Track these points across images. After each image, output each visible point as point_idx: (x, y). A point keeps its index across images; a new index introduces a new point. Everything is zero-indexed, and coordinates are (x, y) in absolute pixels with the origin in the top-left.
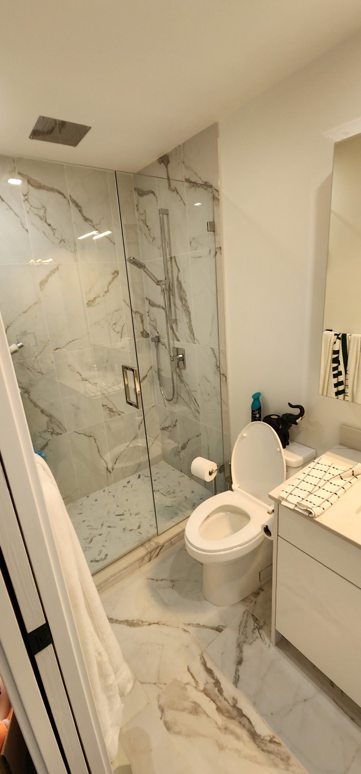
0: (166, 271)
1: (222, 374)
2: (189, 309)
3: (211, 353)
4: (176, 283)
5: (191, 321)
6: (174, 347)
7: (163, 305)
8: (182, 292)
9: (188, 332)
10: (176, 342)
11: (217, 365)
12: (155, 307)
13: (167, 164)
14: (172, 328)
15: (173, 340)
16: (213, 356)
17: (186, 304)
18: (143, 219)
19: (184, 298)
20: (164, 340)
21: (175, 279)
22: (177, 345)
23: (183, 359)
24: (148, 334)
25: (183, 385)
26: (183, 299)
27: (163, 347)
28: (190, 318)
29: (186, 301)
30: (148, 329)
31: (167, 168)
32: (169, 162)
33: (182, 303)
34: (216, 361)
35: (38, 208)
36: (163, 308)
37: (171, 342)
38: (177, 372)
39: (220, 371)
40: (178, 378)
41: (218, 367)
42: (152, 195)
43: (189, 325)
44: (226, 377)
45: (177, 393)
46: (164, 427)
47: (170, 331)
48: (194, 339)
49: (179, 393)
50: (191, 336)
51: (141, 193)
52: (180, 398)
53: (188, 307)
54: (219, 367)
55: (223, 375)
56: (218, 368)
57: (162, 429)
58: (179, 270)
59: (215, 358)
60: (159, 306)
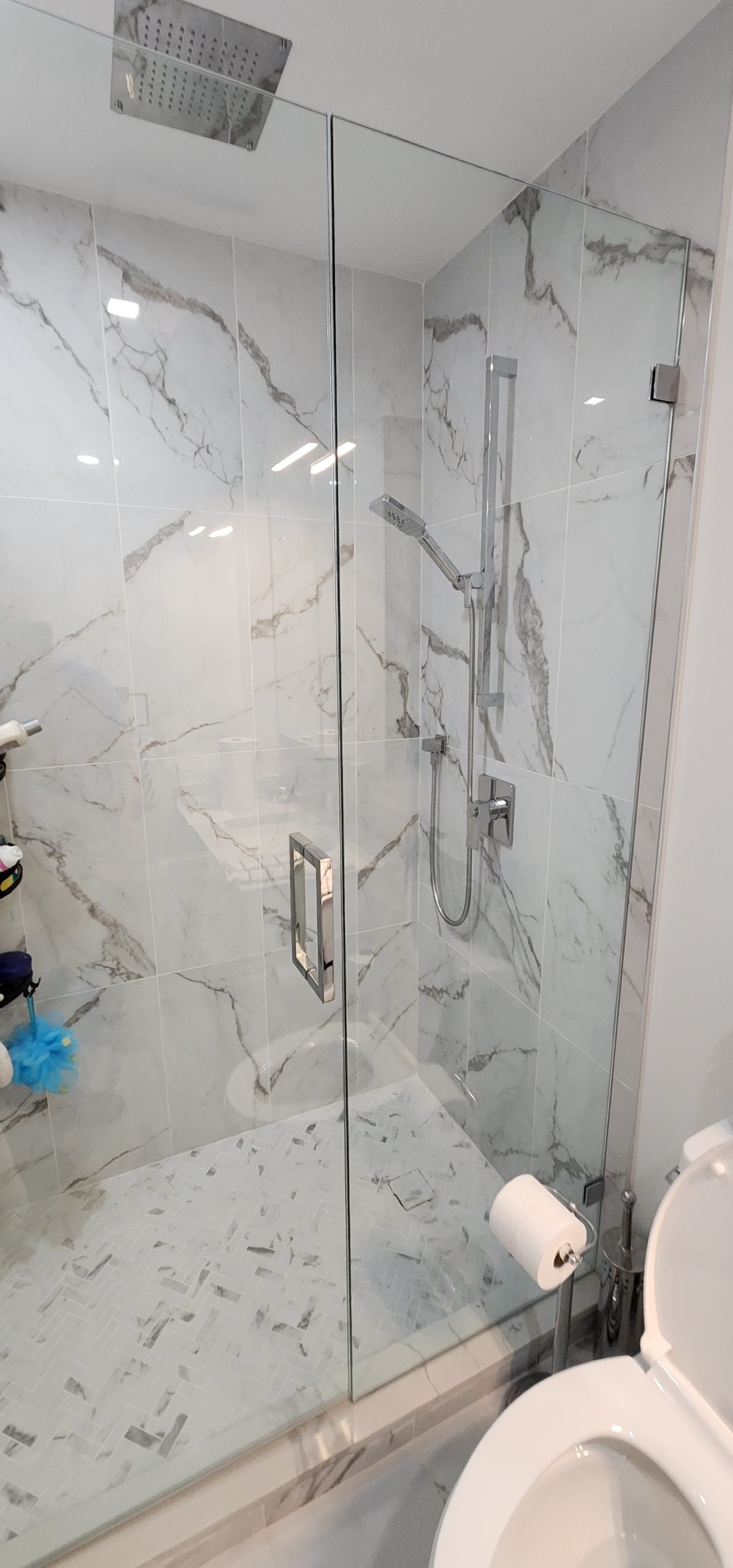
0: (487, 548)
1: (637, 892)
2: (545, 667)
3: (606, 813)
4: (512, 584)
5: (547, 704)
6: (484, 775)
7: (465, 648)
8: (529, 614)
9: (532, 735)
10: (491, 760)
11: (618, 857)
12: (444, 653)
13: (532, 215)
14: (485, 719)
15: (485, 754)
16: (610, 825)
17: (538, 652)
18: (440, 406)
19: (534, 633)
20: (458, 749)
21: (512, 573)
22: (494, 769)
23: (506, 814)
24: (416, 726)
25: (497, 890)
26: (529, 634)
27: (454, 769)
28: (544, 694)
29: (539, 641)
30: (420, 714)
31: (529, 229)
32: (538, 207)
33: (526, 647)
34: (620, 843)
35: (143, 353)
36: (465, 659)
37: (478, 758)
38: (482, 847)
39: (629, 880)
40: (485, 865)
41: (625, 867)
42: (472, 329)
43: (539, 715)
44: (650, 906)
45: (479, 909)
46: (431, 987)
47: (479, 728)
48: (551, 762)
49: (482, 908)
50: (540, 750)
51: (441, 330)
52: (482, 923)
53: (545, 660)
54: (628, 866)
55: (641, 895)
56: (622, 868)
57: (422, 988)
58: (527, 544)
59: (616, 832)
60: (455, 653)
